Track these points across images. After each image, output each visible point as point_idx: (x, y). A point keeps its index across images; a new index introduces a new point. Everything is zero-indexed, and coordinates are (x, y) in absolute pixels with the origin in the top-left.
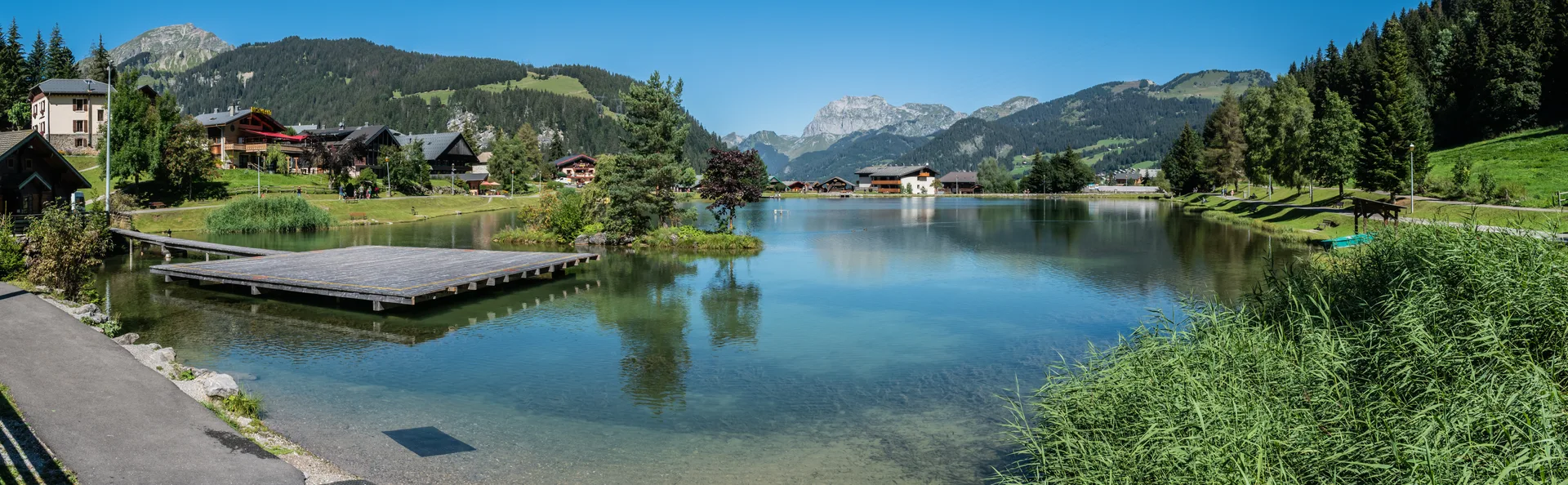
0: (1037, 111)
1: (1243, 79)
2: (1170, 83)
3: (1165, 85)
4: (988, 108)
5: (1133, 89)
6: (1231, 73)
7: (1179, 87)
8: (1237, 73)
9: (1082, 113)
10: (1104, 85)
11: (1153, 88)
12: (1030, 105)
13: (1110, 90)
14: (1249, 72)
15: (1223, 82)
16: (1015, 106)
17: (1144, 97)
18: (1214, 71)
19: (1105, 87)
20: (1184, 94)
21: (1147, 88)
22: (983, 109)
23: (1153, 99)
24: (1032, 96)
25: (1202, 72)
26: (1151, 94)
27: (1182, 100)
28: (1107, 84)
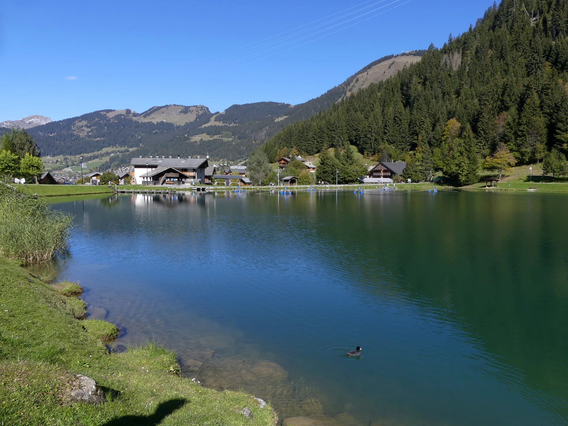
0: (52, 126)
1: (193, 111)
2: (146, 112)
3: (143, 113)
4: (10, 122)
5: (121, 115)
6: (185, 107)
7: (153, 115)
8: (189, 107)
9: (89, 130)
10: (101, 111)
11: (135, 115)
12: (44, 123)
13: (105, 115)
14: (196, 106)
15: (181, 112)
16: (32, 122)
17: (131, 120)
18: (175, 105)
19: (102, 113)
20: (156, 119)
21: (131, 115)
22: (6, 122)
23: (136, 122)
24: (46, 116)
25: (167, 106)
26: (134, 119)
27: (156, 123)
28: (103, 111)
